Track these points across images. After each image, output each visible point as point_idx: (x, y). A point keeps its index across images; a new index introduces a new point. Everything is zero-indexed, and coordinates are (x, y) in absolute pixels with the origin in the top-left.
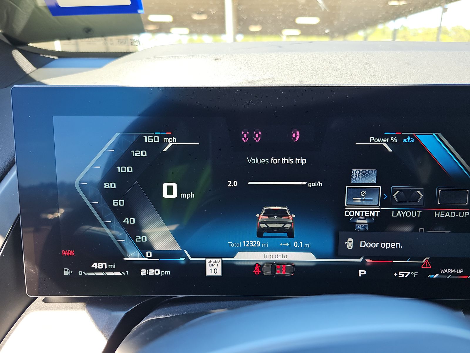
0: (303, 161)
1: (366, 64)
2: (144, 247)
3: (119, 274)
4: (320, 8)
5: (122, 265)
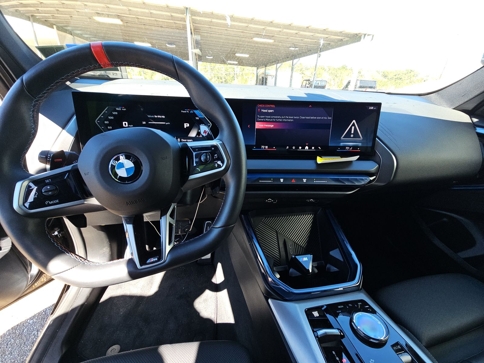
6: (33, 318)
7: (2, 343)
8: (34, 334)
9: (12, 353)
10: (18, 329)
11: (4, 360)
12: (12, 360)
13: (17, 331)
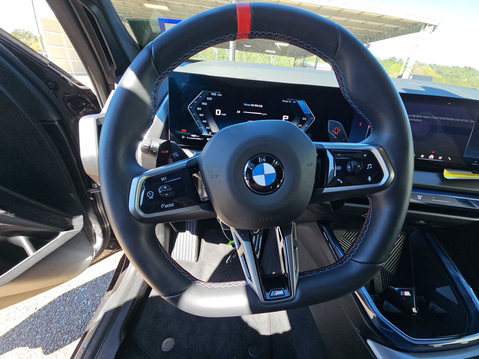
0: (261, 106)
1: (288, 76)
2: (209, 131)
3: (200, 139)
4: (278, 48)
5: (201, 136)
6: (84, 286)
7: (51, 310)
8: (84, 303)
9: (59, 321)
10: (69, 296)
11: (49, 329)
12: (58, 329)
13: (67, 298)
